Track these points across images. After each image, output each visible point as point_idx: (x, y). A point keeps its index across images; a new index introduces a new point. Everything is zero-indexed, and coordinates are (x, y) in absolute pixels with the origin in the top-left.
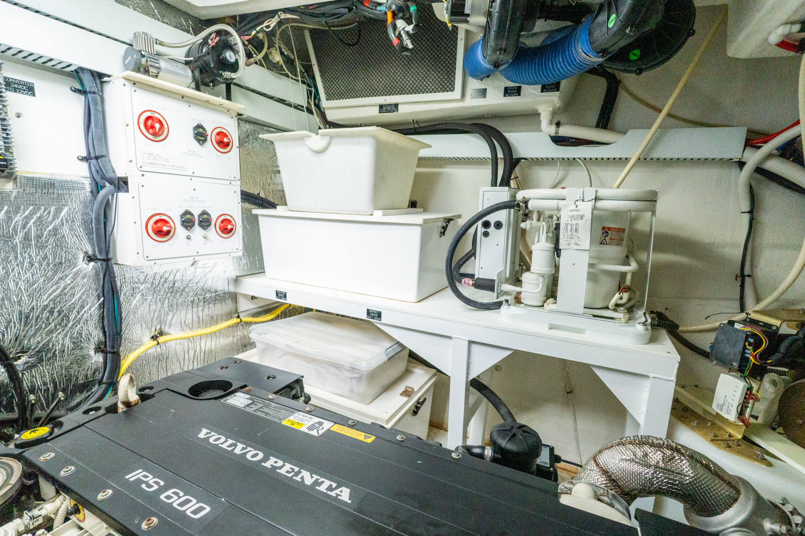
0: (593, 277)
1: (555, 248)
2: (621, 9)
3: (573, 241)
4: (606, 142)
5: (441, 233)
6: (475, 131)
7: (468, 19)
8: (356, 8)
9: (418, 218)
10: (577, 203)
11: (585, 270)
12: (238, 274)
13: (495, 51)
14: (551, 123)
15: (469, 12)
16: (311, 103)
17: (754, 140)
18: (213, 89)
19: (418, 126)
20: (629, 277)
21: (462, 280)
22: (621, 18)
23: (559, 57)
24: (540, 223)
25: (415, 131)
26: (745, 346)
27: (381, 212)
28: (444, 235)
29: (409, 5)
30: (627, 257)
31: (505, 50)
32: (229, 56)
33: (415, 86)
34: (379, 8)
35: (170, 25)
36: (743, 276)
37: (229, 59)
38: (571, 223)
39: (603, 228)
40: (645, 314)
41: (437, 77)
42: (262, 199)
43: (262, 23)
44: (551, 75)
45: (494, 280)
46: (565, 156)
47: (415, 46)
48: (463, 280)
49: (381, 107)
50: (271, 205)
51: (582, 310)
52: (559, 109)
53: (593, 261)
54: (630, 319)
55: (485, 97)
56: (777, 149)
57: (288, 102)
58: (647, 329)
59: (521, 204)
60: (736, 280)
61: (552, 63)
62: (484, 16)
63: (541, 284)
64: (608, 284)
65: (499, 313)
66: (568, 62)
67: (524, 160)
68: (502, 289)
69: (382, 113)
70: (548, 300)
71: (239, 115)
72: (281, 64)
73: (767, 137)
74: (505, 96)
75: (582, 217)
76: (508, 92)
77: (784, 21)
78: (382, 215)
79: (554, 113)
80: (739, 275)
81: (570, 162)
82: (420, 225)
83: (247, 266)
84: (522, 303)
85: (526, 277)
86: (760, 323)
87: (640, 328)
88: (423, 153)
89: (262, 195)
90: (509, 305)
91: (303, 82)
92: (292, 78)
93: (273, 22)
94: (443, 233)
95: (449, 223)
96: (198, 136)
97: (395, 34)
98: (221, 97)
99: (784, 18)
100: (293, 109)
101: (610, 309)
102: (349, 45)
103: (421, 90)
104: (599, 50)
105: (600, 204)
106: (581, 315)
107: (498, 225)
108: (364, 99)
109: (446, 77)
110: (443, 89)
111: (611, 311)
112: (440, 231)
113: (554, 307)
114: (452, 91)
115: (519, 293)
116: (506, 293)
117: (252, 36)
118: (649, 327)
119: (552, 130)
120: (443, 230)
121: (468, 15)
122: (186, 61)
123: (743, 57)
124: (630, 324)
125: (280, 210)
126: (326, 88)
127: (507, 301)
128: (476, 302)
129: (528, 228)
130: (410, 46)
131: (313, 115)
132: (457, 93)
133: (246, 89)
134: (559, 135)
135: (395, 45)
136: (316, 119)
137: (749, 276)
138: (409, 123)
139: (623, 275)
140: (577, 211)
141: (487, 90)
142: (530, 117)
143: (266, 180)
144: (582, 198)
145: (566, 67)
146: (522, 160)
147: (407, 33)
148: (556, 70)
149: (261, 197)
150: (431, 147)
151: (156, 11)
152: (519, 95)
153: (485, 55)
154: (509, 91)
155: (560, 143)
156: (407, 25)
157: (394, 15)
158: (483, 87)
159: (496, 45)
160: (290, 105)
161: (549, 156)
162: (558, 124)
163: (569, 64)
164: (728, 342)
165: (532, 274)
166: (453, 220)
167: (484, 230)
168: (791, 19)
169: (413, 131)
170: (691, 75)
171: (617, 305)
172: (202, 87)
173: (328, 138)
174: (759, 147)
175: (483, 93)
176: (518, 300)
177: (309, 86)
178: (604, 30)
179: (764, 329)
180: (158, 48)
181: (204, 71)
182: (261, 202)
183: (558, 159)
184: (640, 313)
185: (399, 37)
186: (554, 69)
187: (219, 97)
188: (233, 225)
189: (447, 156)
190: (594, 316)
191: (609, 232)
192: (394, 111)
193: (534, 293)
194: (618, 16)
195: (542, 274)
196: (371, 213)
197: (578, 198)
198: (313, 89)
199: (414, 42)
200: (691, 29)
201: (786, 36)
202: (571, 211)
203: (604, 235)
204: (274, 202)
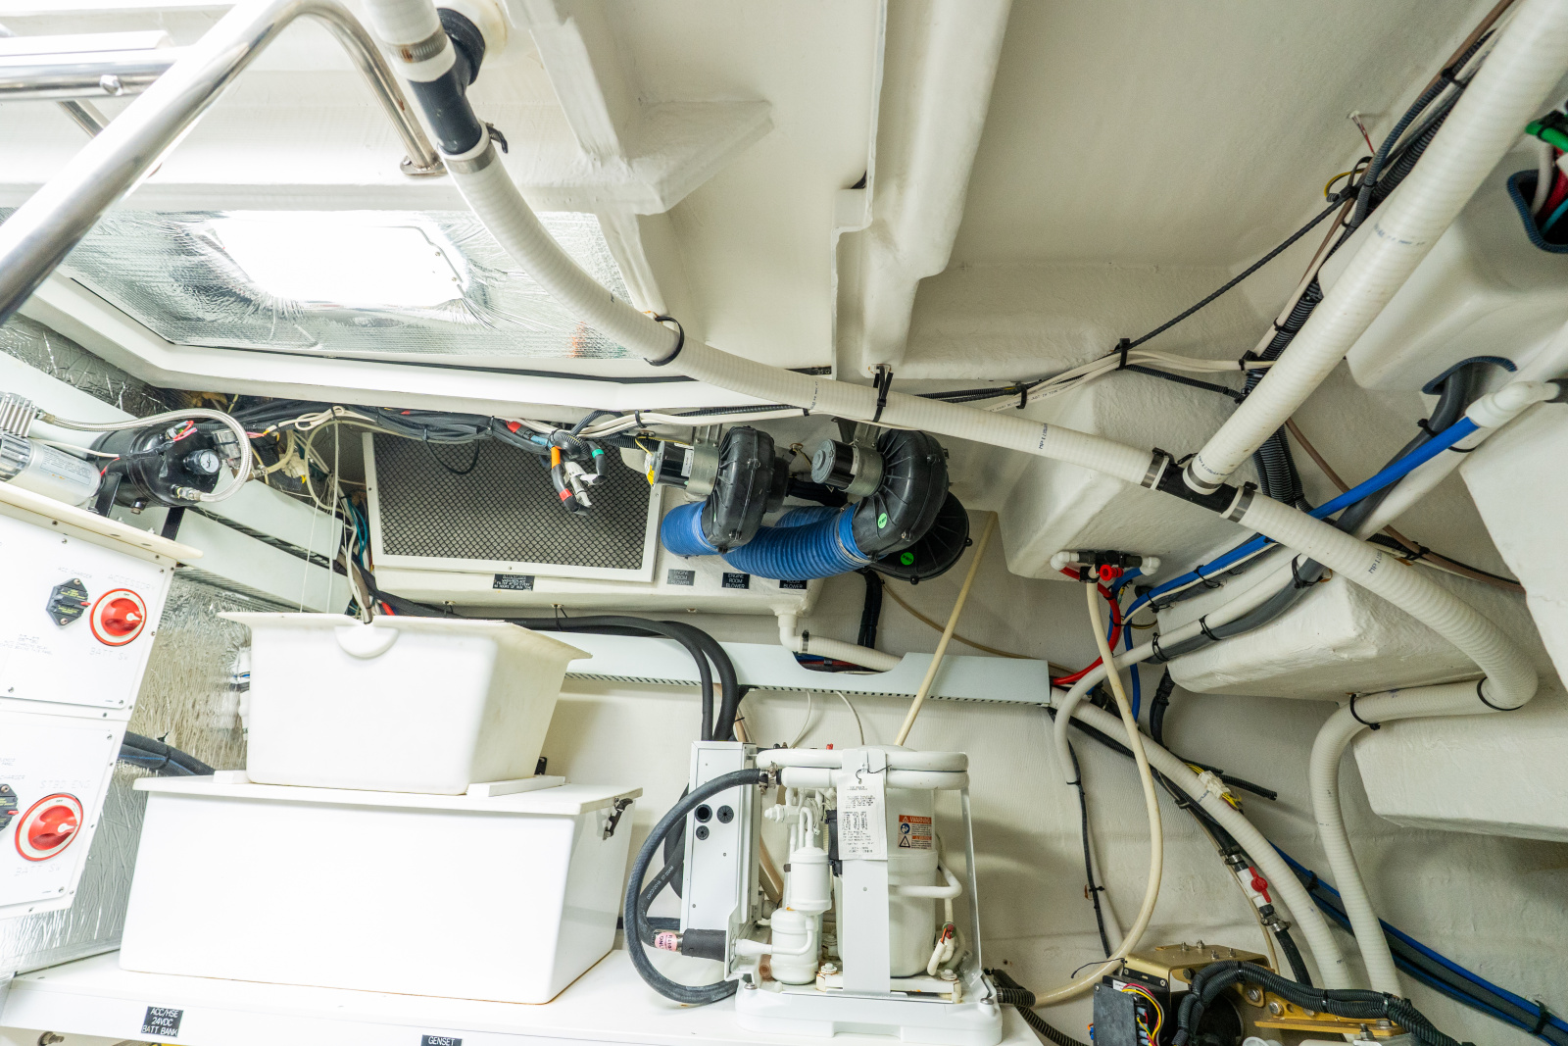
0: (897, 912)
1: (830, 857)
2: (892, 510)
3: (860, 844)
4: (875, 668)
5: (606, 830)
6: (669, 634)
7: (686, 483)
8: (492, 429)
9: (568, 801)
10: (860, 776)
11: (884, 898)
12: (21, 967)
13: (724, 532)
14: (795, 634)
15: (688, 475)
16: (346, 553)
17: (1061, 679)
18: (139, 513)
19: (564, 616)
20: (948, 906)
21: (654, 938)
22: (894, 520)
23: (811, 549)
24: (797, 810)
25: (558, 623)
26: (1137, 1023)
27: (485, 788)
28: (612, 834)
29: (591, 446)
30: (939, 868)
31: (740, 533)
32: (207, 461)
33: (570, 552)
34: (534, 438)
35: (74, 385)
36: (1094, 890)
37: (204, 467)
38: (853, 810)
39: (901, 818)
40: (982, 977)
41: (612, 544)
42: (169, 753)
43: (295, 416)
44: (800, 571)
45: (723, 933)
46: (819, 687)
47: (594, 504)
48: (658, 937)
49: (499, 578)
50: (187, 766)
51: (888, 984)
52: (805, 612)
53: (895, 881)
54: (963, 993)
55: (691, 584)
56: (1088, 694)
57: (296, 548)
58: (995, 1011)
59: (770, 776)
60: (1087, 897)
61: (802, 555)
62: (710, 483)
63: (810, 934)
64: (921, 924)
65: (733, 1008)
66: (824, 557)
67: (753, 690)
68: (737, 952)
69: (499, 588)
70: (822, 968)
71: (180, 565)
72: (306, 482)
73: (1075, 677)
74: (724, 586)
75: (870, 800)
76: (728, 580)
77: (1062, 548)
78: (487, 793)
79: (799, 618)
80: (1088, 888)
81: (826, 696)
82: (571, 817)
83: (63, 939)
84: (775, 980)
85: (779, 920)
86: (1144, 977)
87: (985, 1009)
88: (576, 666)
89: (171, 741)
90: (754, 987)
91: (339, 515)
92: (319, 508)
93: (318, 420)
94: (610, 831)
95: (624, 808)
96: (62, 605)
97: (563, 481)
98: (151, 531)
99: (1062, 544)
100: (307, 563)
101: (928, 975)
102: (452, 470)
103: (581, 560)
104: (867, 551)
105: (896, 777)
106: (886, 995)
107: (726, 814)
108: (466, 560)
109: (628, 545)
110: (622, 563)
111: (932, 979)
112: (604, 826)
113: (837, 981)
114: (636, 568)
115: (766, 957)
116: (743, 960)
117: (265, 433)
118: (997, 1006)
119: (798, 644)
120: (610, 824)
121: (687, 478)
122: (89, 454)
123: (1026, 576)
124: (968, 1003)
125: (223, 781)
126: (388, 531)
127: (748, 978)
128: (683, 988)
129: (778, 818)
130: (587, 503)
131: (346, 575)
132: (645, 572)
133: (210, 517)
134: (809, 652)
135: (563, 499)
136: (350, 585)
137: (1101, 889)
138: (546, 609)
139: (939, 903)
140: (860, 788)
141: (696, 575)
142: (762, 620)
143: (193, 706)
144: (866, 767)
145: (823, 564)
146: (750, 690)
147: (584, 484)
148: (808, 565)
149: (168, 747)
150: (590, 656)
151: (52, 358)
152: (747, 587)
153: (706, 532)
154: (731, 580)
155: (809, 665)
156: (583, 472)
157: (563, 453)
158: (689, 568)
159: (728, 524)
160: (302, 555)
161: (795, 685)
162: (806, 636)
163: (827, 561)
164: (1113, 1021)
165: (788, 913)
166: (630, 802)
167: (699, 824)
168: (1068, 547)
169: (554, 624)
170: (972, 584)
171: (942, 965)
172: (115, 509)
173: (392, 632)
174: (1068, 689)
175: (689, 577)
176: (766, 974)
177: (348, 522)
178: (873, 528)
179: (1153, 987)
180: (37, 426)
181: (133, 478)
182: (164, 759)
183: (807, 690)
184: (976, 976)
185: (569, 486)
186: (804, 562)
187: (146, 529)
188: (74, 823)
189: (617, 674)
190: (910, 994)
191: (910, 825)
192: (524, 588)
193: (798, 955)
194: (889, 516)
195: (812, 912)
196: (462, 792)
197: (861, 768)
198: (355, 529)
199: (592, 496)
200: (967, 538)
201: (1068, 564)
202: (853, 789)
203: (904, 830)
204: (198, 758)
